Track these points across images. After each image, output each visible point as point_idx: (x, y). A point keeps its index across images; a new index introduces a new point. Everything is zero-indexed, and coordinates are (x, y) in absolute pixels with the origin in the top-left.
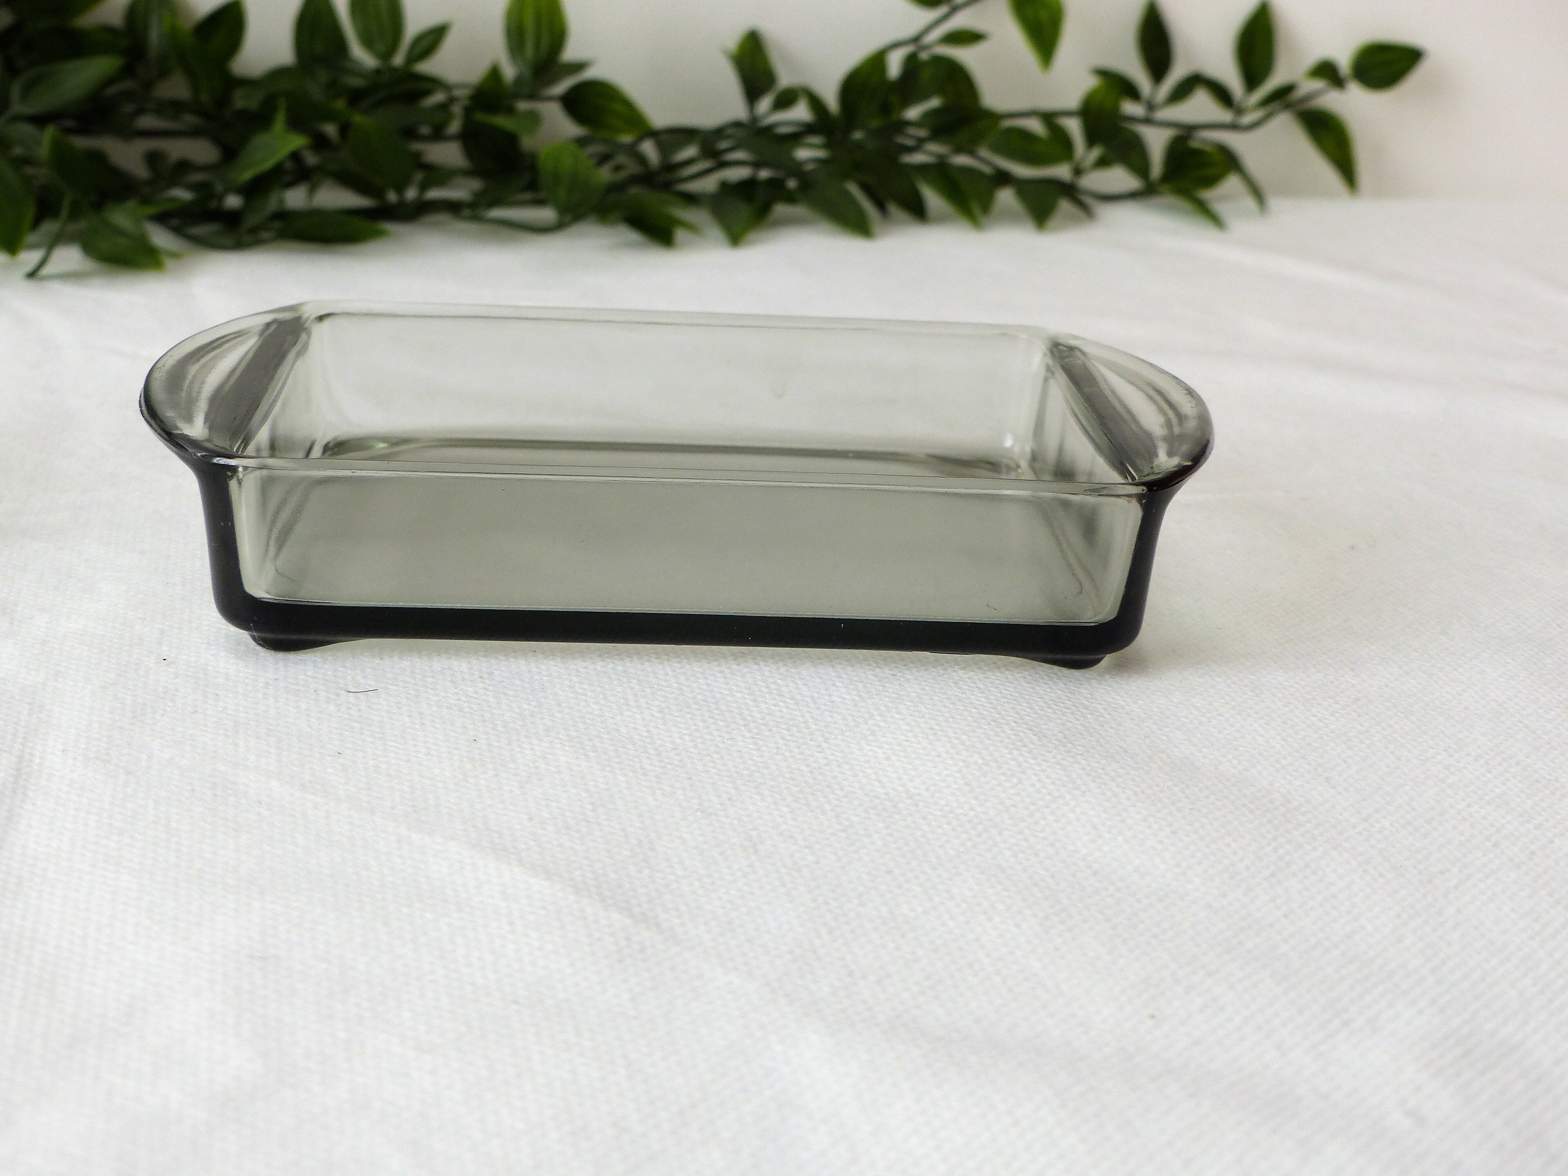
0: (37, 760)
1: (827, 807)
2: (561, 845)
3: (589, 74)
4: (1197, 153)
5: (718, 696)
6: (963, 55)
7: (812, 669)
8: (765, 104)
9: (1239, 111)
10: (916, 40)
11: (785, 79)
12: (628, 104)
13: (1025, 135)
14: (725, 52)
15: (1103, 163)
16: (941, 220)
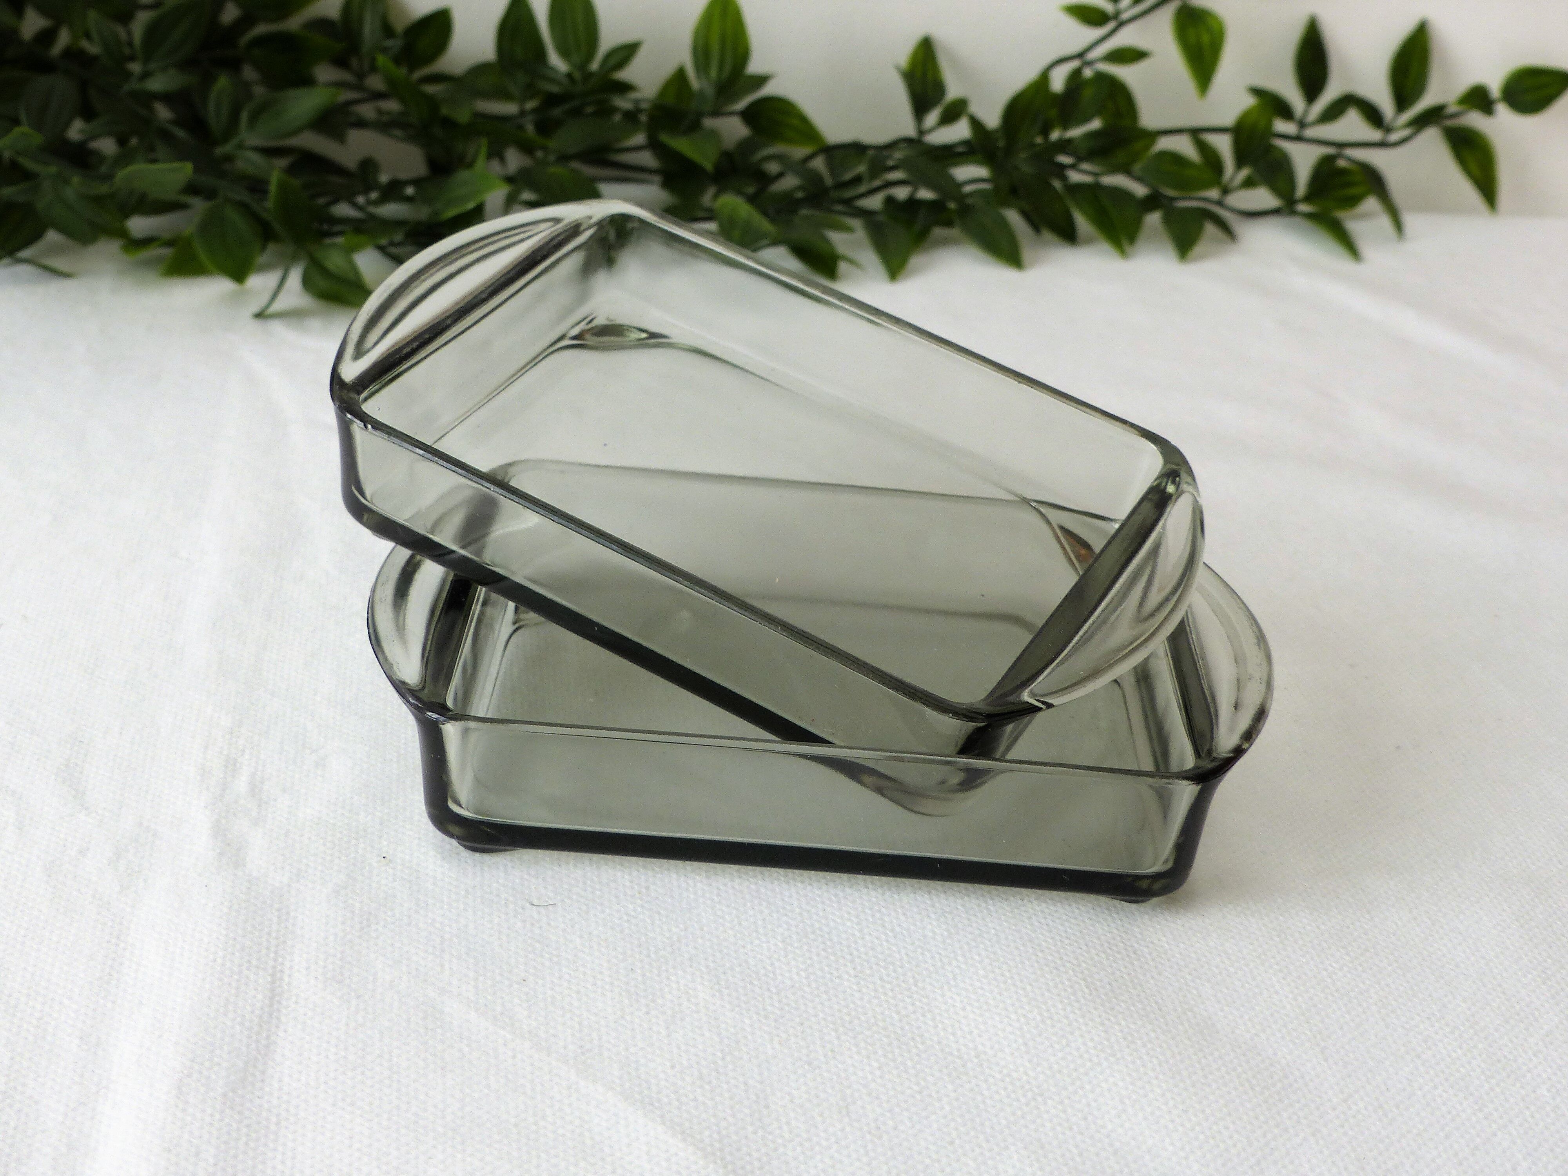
0: (286, 979)
1: (909, 1063)
2: (695, 1100)
3: (768, 90)
4: (1343, 172)
5: (832, 924)
6: (1124, 73)
7: (912, 896)
8: (932, 118)
9: (1388, 130)
10: (1081, 55)
11: (953, 92)
12: (804, 120)
13: (1176, 159)
14: (898, 68)
15: (1249, 183)
16: (1089, 241)
